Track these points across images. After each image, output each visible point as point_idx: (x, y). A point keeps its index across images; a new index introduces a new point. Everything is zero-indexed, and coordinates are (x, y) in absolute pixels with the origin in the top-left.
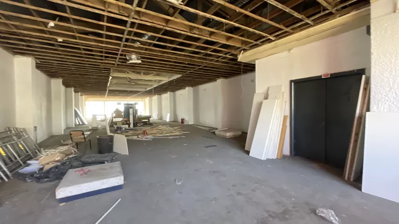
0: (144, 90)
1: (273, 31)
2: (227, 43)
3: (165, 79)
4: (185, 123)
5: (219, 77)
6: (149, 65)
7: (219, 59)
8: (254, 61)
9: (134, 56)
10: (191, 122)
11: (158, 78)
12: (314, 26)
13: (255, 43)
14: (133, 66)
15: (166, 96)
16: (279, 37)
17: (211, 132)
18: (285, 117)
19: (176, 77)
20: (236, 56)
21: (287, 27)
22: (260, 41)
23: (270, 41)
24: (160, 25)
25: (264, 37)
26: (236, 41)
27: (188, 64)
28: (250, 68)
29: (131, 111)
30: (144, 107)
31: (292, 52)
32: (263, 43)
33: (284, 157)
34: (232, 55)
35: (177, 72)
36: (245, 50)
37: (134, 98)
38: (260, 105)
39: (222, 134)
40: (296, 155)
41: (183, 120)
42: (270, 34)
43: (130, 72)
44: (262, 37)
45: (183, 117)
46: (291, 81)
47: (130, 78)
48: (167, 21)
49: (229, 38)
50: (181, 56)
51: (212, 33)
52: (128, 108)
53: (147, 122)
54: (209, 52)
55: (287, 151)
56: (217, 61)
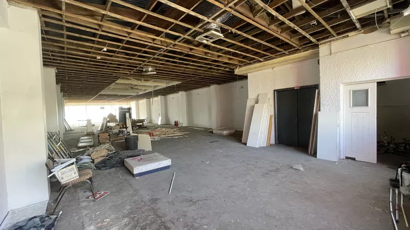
1: (262, 56)
2: (229, 62)
4: (179, 126)
5: (213, 83)
7: (219, 71)
8: (247, 74)
9: (150, 69)
10: (185, 124)
12: (289, 55)
13: (249, 62)
15: (157, 100)
16: (266, 60)
18: (271, 116)
19: (175, 83)
20: (234, 69)
21: (272, 54)
22: (252, 61)
23: (260, 61)
25: (255, 59)
26: (235, 62)
27: (193, 74)
28: (245, 77)
31: (274, 69)
32: (255, 62)
33: (271, 145)
34: (230, 69)
36: (240, 66)
38: (253, 107)
39: (219, 132)
40: (278, 144)
41: (176, 124)
42: (260, 57)
45: (176, 120)
46: (275, 91)
47: (131, 84)
49: (230, 59)
51: (219, 56)
53: (141, 125)
54: (213, 67)
55: (273, 141)
56: (217, 73)
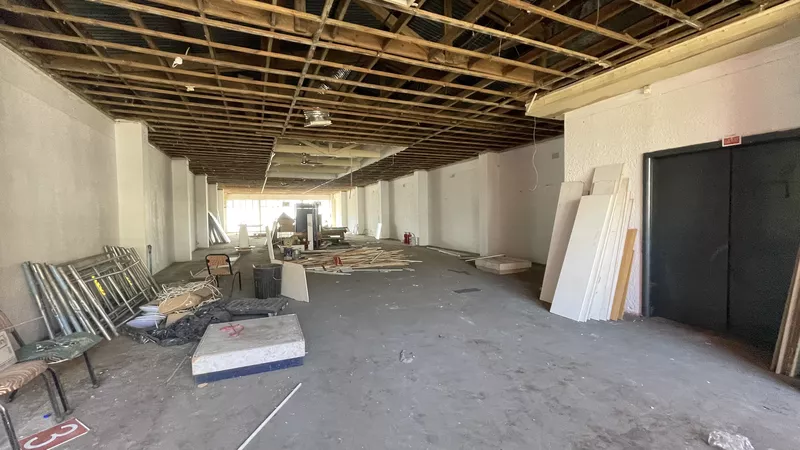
0: (333, 178)
1: (604, 47)
2: (505, 79)
3: (374, 156)
4: (413, 243)
5: (482, 149)
6: (346, 129)
7: (486, 113)
8: (562, 113)
9: (317, 113)
10: (425, 241)
11: (361, 154)
12: (703, 31)
13: (565, 76)
14: (317, 131)
15: (375, 189)
16: (619, 61)
17: (467, 262)
18: (630, 233)
19: (395, 150)
20: (522, 104)
21: (639, 38)
22: (576, 70)
23: (598, 70)
24: (370, 49)
25: (584, 63)
26: (522, 74)
27: (422, 125)
28: (552, 128)
29: (310, 218)
30: (333, 210)
31: (648, 91)
32: (582, 75)
33: (628, 317)
34: (513, 103)
35: (398, 142)
36: (541, 92)
37: (315, 192)
38: (574, 206)
39: (488, 265)
40: (654, 314)
41: (407, 237)
42: (599, 56)
43: (309, 144)
44: (581, 63)
45: (408, 230)
46: (646, 156)
47: (308, 155)
48: (385, 41)
49: (507, 69)
50: (407, 110)
51: (472, 61)
52: (305, 212)
53: (337, 239)
54: (465, 100)
55: (634, 305)
56: (480, 117)
